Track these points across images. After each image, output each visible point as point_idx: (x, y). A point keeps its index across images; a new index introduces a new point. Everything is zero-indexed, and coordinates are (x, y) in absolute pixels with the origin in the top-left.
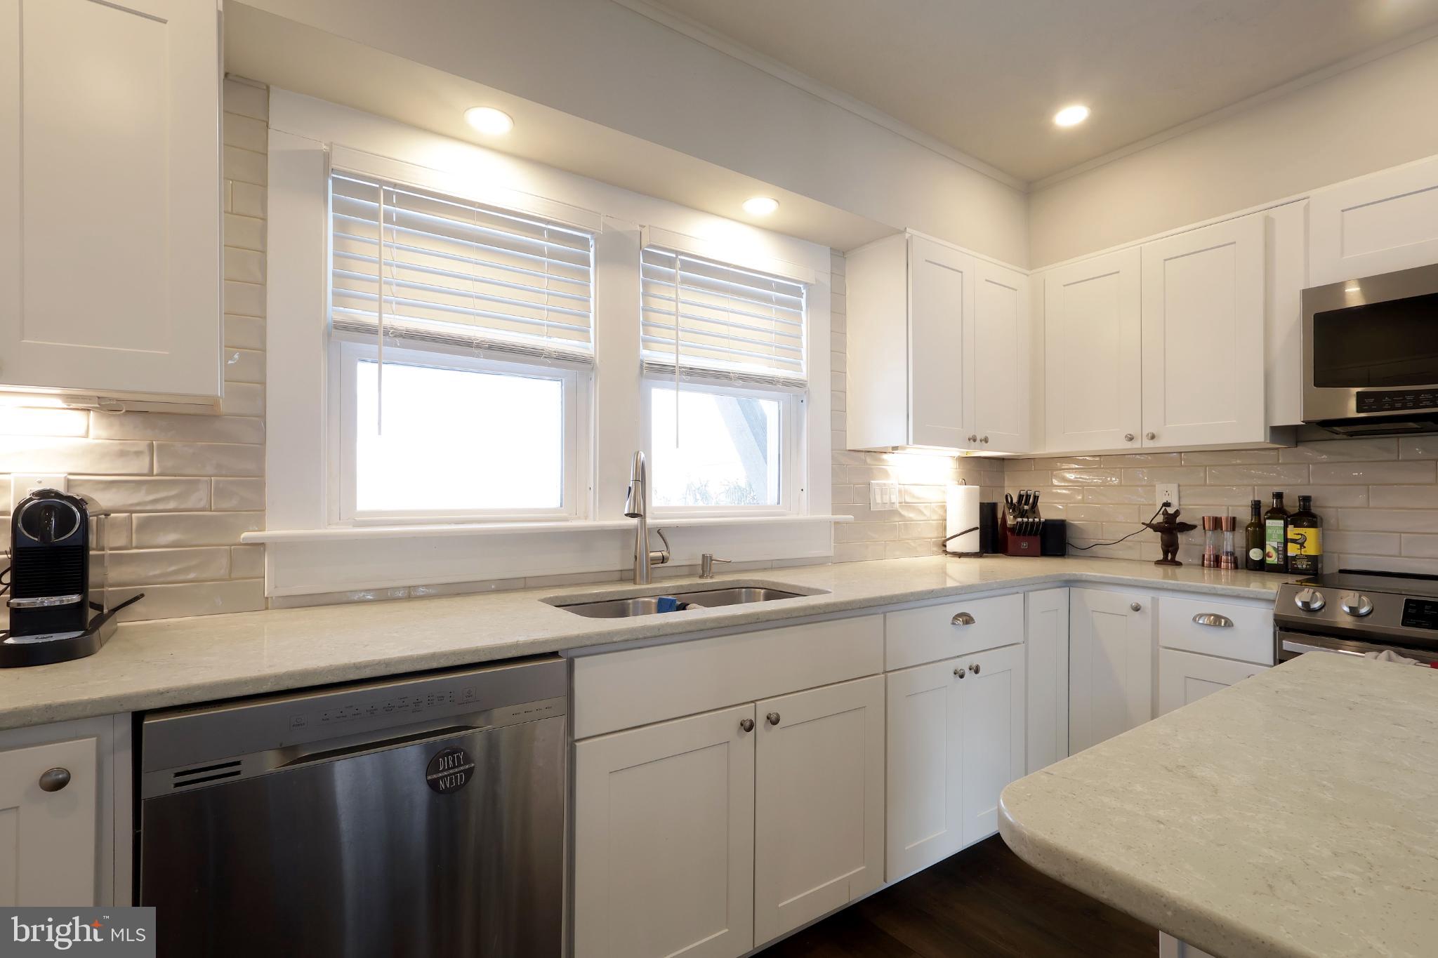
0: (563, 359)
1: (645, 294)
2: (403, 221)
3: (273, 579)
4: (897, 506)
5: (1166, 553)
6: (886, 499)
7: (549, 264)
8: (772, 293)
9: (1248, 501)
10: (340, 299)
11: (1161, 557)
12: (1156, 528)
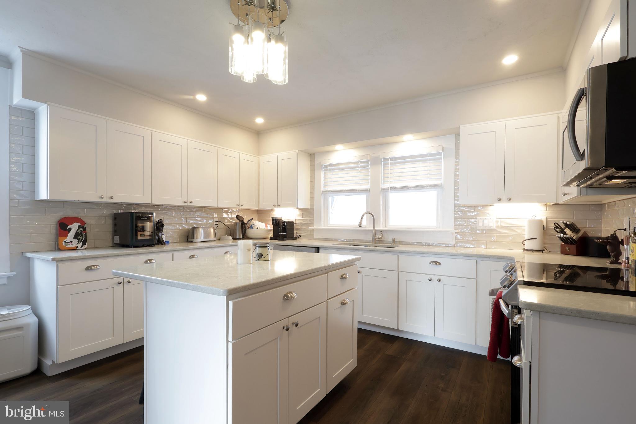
0: (362, 191)
1: (384, 170)
2: (334, 169)
3: (316, 235)
4: (494, 227)
6: (486, 224)
7: (360, 169)
8: (428, 158)
10: (325, 187)
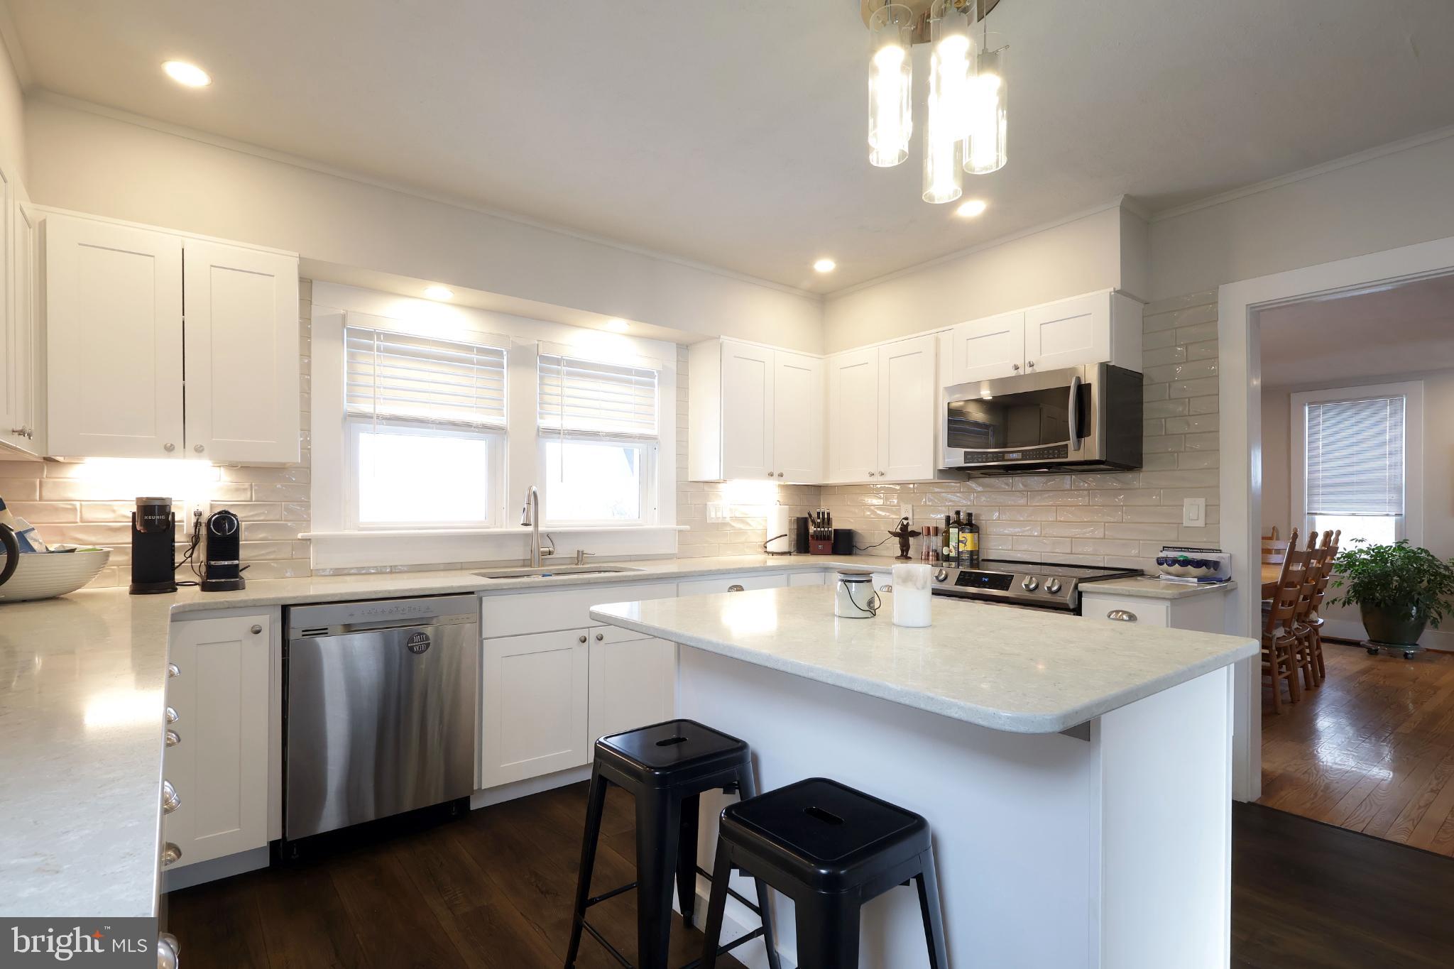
0: (485, 428)
1: (542, 384)
2: (388, 350)
3: (315, 559)
4: (728, 520)
5: (902, 551)
6: (719, 515)
7: (477, 368)
8: (632, 377)
9: (942, 516)
10: (351, 398)
11: (899, 553)
12: (895, 534)
